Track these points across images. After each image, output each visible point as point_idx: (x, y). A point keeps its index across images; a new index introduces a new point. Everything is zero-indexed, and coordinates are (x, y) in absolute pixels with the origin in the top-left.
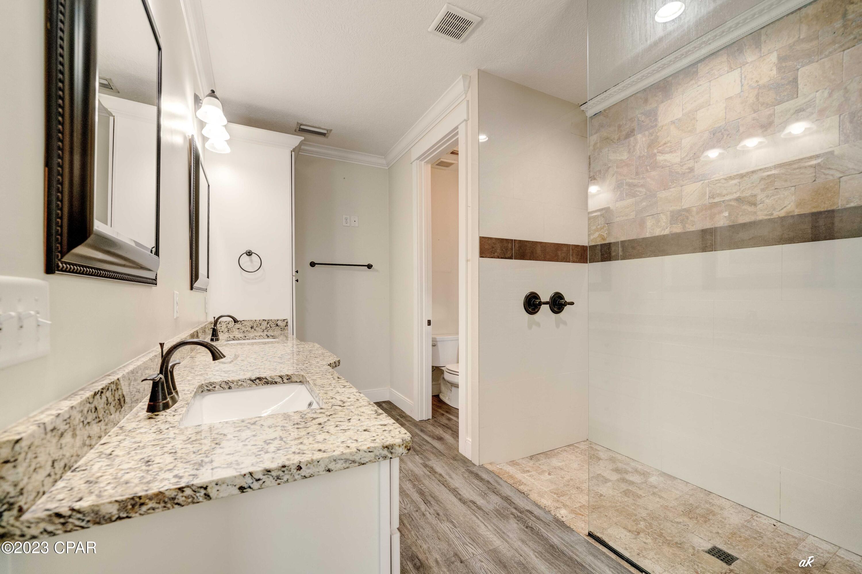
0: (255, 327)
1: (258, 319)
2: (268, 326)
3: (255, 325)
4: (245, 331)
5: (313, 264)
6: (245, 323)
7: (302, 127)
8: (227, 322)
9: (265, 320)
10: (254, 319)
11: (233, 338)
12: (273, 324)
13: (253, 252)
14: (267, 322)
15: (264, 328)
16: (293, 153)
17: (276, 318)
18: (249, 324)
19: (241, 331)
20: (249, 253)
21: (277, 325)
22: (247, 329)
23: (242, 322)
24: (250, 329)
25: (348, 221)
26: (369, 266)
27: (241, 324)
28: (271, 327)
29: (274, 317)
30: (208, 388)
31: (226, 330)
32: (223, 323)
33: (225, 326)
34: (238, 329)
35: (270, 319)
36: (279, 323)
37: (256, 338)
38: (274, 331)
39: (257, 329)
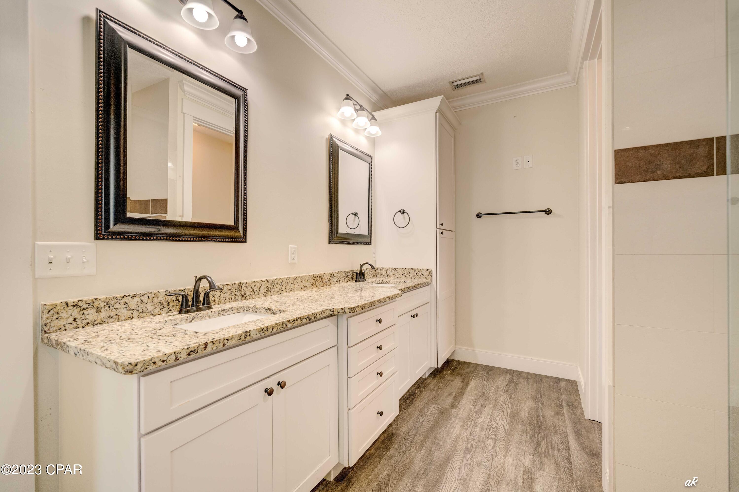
0: (405, 274)
1: (407, 268)
2: (415, 274)
3: (405, 273)
4: (398, 277)
5: (479, 216)
6: (399, 270)
7: (455, 84)
8: (387, 269)
9: (413, 269)
10: (404, 267)
11: (381, 281)
12: (419, 272)
13: (405, 211)
14: (414, 270)
15: (412, 276)
16: (438, 114)
17: (421, 268)
18: (401, 271)
19: (396, 277)
20: (403, 212)
21: (422, 274)
22: (400, 275)
23: (397, 269)
24: (402, 275)
25: (520, 163)
26: (548, 212)
27: (395, 271)
28: (417, 275)
29: (420, 267)
30: (247, 310)
31: (386, 275)
32: (384, 270)
33: (385, 272)
34: (394, 275)
35: (417, 268)
36: (424, 272)
37: (397, 283)
38: (419, 279)
39: (406, 276)
